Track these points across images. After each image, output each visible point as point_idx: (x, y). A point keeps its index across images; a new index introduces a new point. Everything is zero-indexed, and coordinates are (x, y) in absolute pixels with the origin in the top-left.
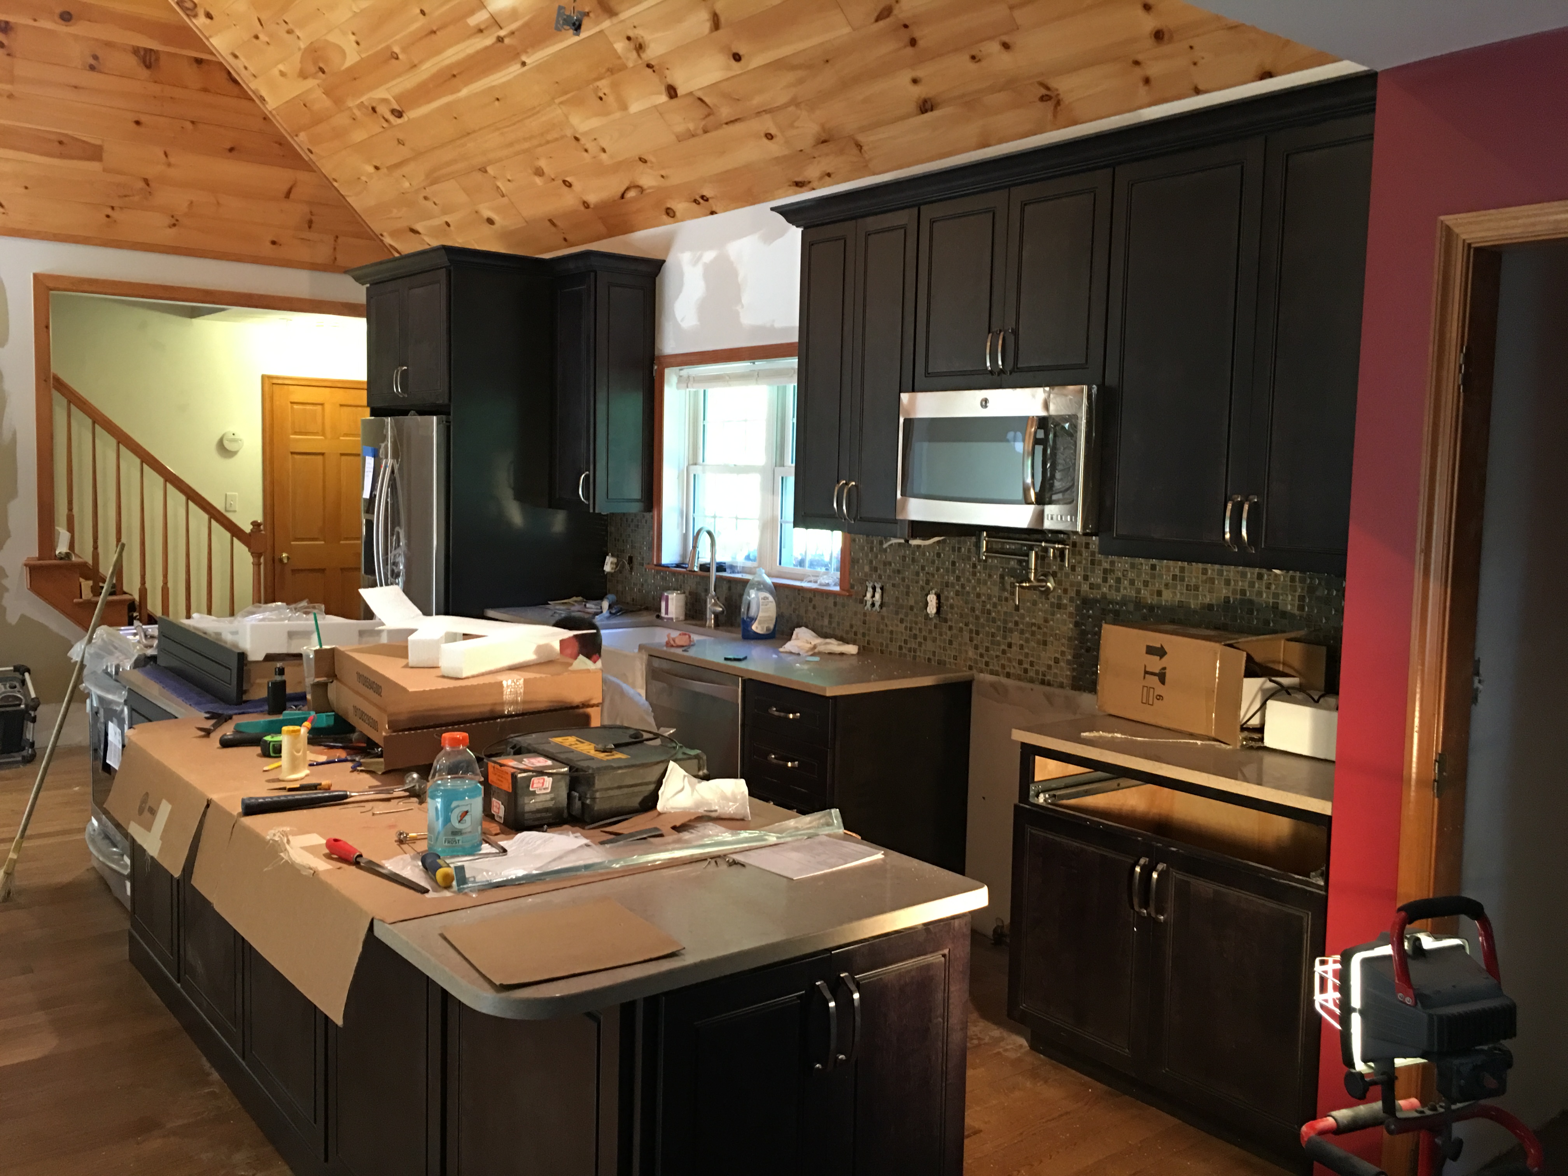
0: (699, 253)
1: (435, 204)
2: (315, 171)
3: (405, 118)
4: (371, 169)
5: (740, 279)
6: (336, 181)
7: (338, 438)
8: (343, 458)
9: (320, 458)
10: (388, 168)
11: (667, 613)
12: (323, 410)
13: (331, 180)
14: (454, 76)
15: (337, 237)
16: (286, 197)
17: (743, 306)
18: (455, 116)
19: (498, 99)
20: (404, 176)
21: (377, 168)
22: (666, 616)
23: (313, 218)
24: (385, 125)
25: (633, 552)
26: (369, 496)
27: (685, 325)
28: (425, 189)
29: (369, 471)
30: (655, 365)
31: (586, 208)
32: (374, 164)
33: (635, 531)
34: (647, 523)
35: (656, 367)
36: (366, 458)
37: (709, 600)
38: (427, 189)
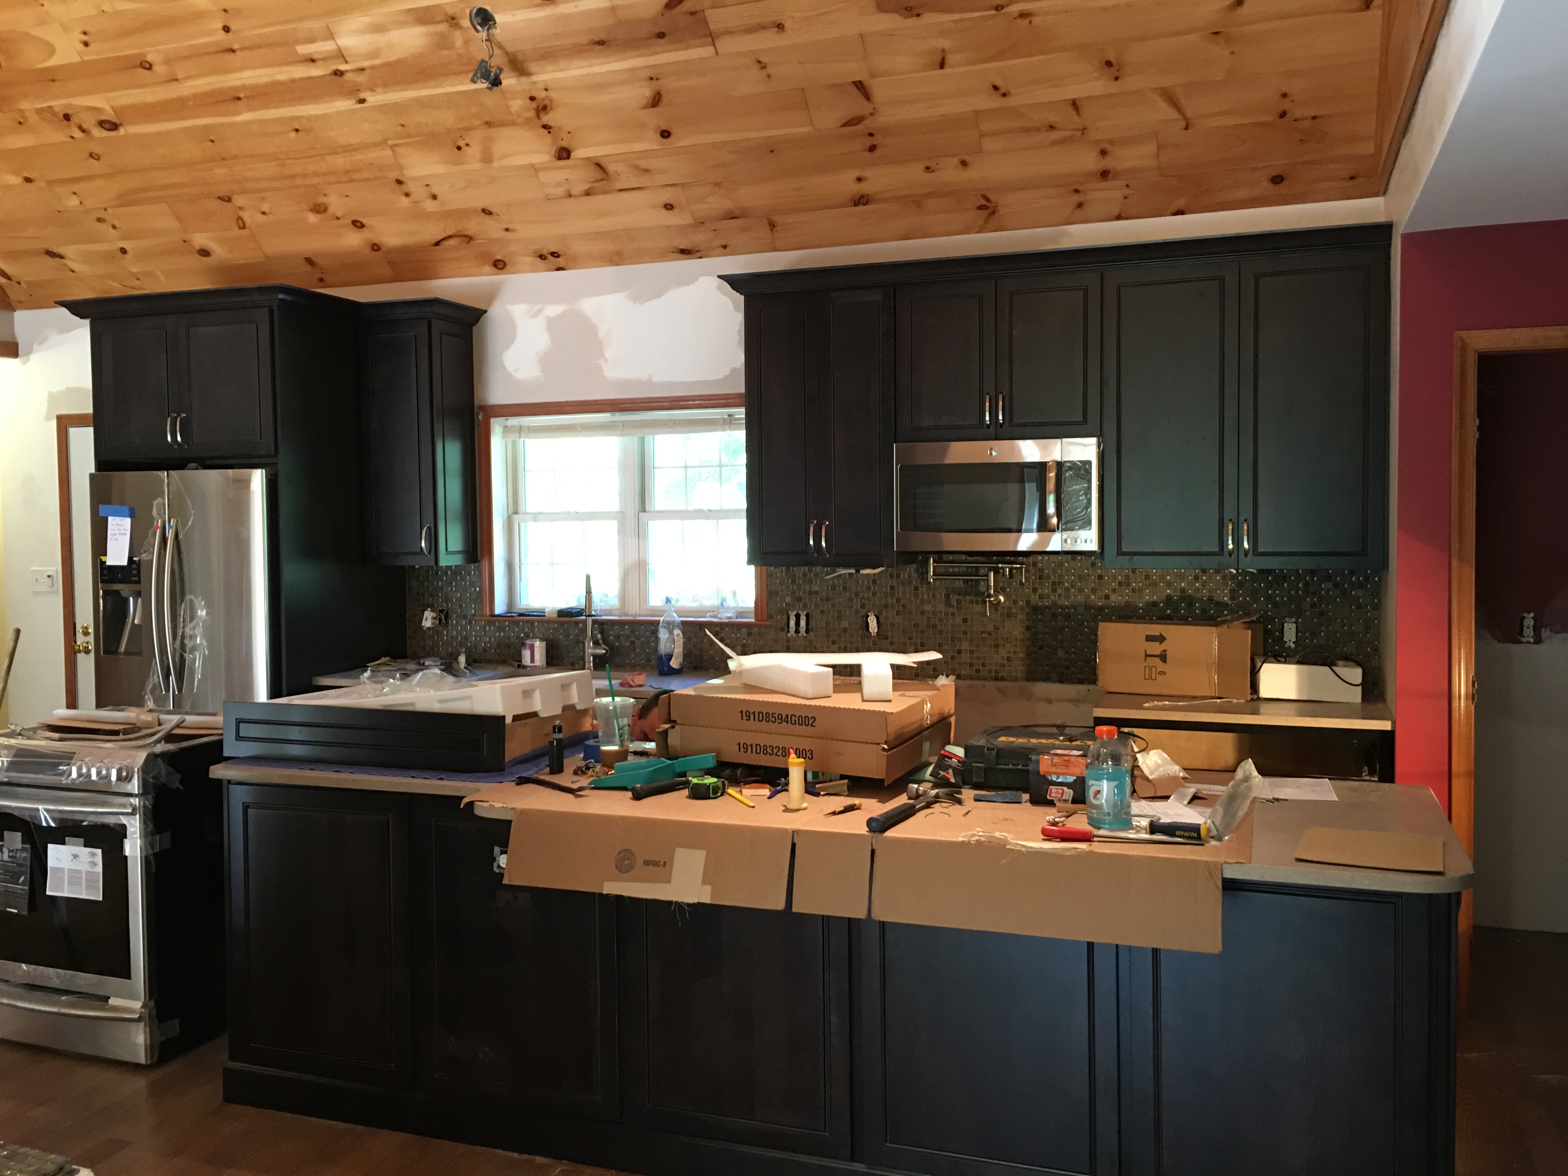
0: (539, 306)
1: (114, 227)
3: (122, 131)
4: (14, 180)
5: (600, 333)
10: (49, 183)
11: (532, 660)
14: (239, 99)
18: (212, 138)
19: (297, 130)
20: (75, 193)
22: (532, 664)
24: (78, 134)
25: (447, 605)
26: (124, 562)
27: (520, 375)
28: (105, 209)
29: (120, 534)
30: (478, 414)
31: (374, 250)
32: (26, 175)
33: (451, 583)
34: (469, 574)
35: (480, 417)
36: (110, 519)
37: (586, 644)
38: (109, 211)
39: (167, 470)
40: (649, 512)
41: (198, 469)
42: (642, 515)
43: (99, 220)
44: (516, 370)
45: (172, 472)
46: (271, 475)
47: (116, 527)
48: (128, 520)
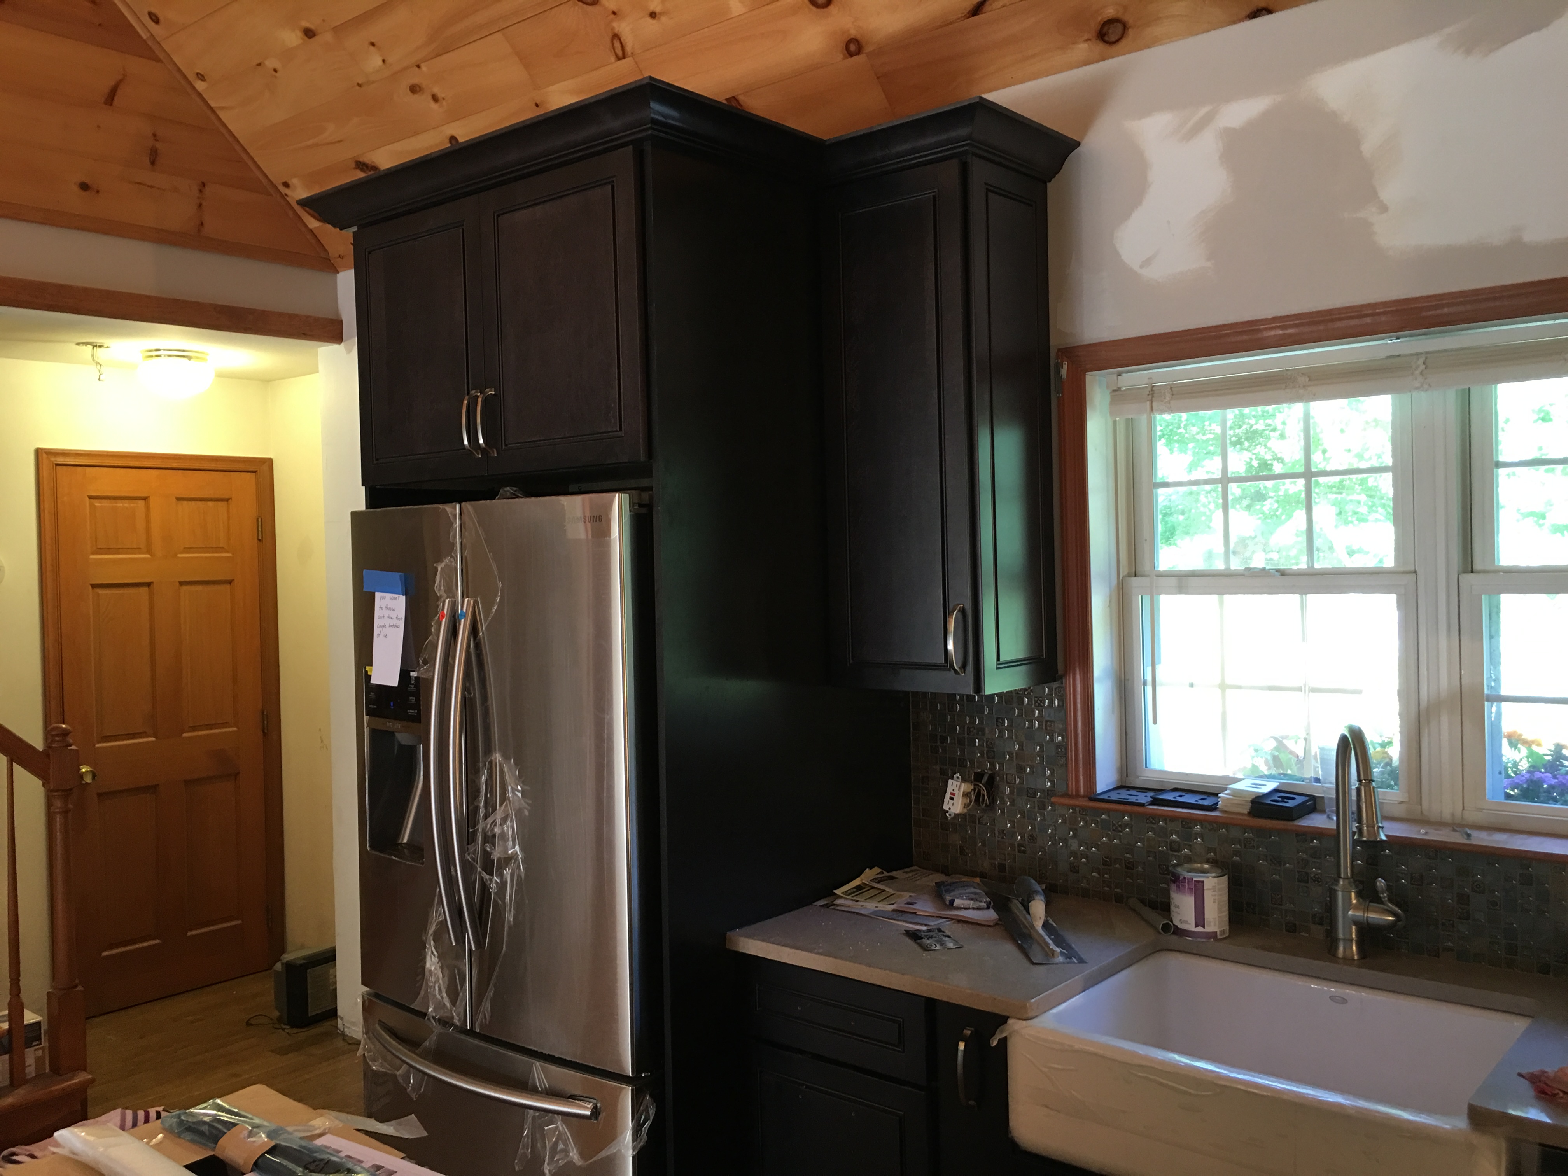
0: (1204, 111)
1: (435, 99)
2: (158, 60)
4: (292, 38)
5: (1368, 147)
6: (201, 77)
7: (176, 555)
8: (185, 588)
9: (144, 590)
10: (336, 30)
11: (1200, 920)
12: (148, 508)
13: (191, 77)
15: (204, 185)
16: (106, 103)
17: (1384, 208)
20: (373, 44)
21: (309, 33)
22: (1200, 929)
23: (158, 145)
25: (993, 766)
26: (394, 682)
27: (1156, 273)
28: (418, 66)
29: (391, 626)
30: (1059, 367)
31: (851, 54)
32: (305, 24)
33: (999, 721)
34: (1040, 706)
35: (1064, 372)
36: (378, 595)
37: (1340, 894)
38: (424, 68)
39: (460, 503)
40: (1479, 572)
41: (518, 497)
42: (1467, 578)
43: (414, 89)
44: (1147, 263)
45: (467, 505)
46: (640, 505)
47: (387, 613)
48: (403, 598)
